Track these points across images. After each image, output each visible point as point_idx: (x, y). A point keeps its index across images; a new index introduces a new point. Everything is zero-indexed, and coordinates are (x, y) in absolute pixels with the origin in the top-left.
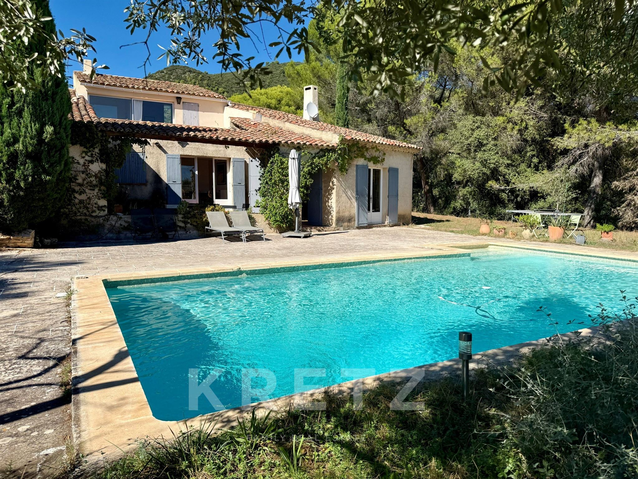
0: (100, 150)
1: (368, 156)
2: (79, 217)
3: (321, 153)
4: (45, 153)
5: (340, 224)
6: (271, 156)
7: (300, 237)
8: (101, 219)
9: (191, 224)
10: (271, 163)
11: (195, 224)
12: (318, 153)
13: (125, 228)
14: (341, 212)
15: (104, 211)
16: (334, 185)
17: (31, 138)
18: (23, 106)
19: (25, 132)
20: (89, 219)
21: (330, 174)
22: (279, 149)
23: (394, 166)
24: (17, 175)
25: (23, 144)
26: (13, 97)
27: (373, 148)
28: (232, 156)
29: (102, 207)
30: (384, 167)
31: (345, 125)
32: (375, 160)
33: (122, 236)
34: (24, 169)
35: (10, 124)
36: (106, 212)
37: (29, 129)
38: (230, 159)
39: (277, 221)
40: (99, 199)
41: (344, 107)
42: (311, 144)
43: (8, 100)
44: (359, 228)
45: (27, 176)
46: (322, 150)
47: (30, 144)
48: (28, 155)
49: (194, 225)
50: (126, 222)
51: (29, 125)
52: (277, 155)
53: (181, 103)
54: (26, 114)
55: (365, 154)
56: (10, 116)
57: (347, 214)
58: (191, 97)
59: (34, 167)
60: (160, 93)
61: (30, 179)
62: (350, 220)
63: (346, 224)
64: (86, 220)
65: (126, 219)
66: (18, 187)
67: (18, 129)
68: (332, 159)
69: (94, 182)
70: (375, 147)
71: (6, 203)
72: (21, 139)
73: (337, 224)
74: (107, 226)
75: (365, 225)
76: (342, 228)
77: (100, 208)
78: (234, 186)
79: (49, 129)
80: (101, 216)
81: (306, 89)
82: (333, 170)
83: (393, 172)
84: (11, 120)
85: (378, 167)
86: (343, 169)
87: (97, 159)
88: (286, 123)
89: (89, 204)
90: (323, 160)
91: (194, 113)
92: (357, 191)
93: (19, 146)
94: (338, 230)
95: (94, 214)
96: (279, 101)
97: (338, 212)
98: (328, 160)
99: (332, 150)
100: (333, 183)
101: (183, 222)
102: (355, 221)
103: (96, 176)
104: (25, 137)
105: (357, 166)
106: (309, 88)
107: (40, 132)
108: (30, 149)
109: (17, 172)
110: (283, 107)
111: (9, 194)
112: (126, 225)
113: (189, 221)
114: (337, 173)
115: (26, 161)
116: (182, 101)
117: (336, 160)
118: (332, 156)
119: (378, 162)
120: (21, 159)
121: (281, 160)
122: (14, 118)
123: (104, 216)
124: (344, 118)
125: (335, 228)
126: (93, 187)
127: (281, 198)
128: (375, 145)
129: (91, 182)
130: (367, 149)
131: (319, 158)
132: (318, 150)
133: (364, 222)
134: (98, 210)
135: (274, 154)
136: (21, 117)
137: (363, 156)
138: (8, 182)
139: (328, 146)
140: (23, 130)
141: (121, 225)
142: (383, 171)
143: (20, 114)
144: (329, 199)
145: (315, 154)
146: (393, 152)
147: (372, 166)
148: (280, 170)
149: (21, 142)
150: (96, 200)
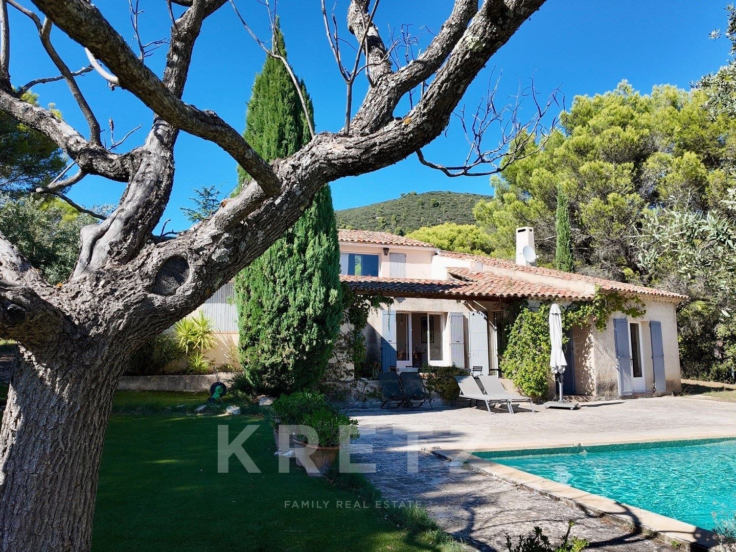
0: (350, 310)
1: (626, 309)
2: (328, 383)
3: (575, 306)
4: (329, 316)
5: (602, 393)
6: (519, 311)
7: (569, 409)
8: (349, 384)
9: (435, 391)
10: (521, 318)
11: (440, 390)
12: (570, 306)
13: (372, 395)
14: (601, 377)
15: (352, 375)
16: (591, 343)
17: (320, 302)
18: (314, 271)
19: (315, 297)
20: (338, 384)
21: (586, 330)
22: (527, 304)
23: (656, 319)
24: (305, 339)
25: (313, 308)
26: (305, 263)
27: (633, 299)
28: (449, 311)
29: (350, 371)
30: (644, 320)
31: (571, 270)
32: (634, 312)
33: (368, 403)
34: (310, 333)
35: (301, 289)
36: (353, 377)
37: (318, 293)
38: (446, 314)
39: (531, 388)
40: (348, 363)
41: (568, 249)
42: (564, 297)
43: (301, 266)
44: (624, 397)
45: (312, 340)
46: (574, 302)
47: (319, 308)
48: (316, 320)
49: (438, 392)
50: (372, 388)
51: (319, 289)
52: (526, 310)
53: (389, 254)
54: (316, 279)
55: (623, 305)
56: (302, 281)
57: (607, 380)
58: (400, 247)
59: (319, 331)
60: (368, 245)
61: (314, 344)
62: (612, 388)
63: (607, 392)
64: (335, 385)
65: (372, 385)
66: (303, 351)
67: (308, 293)
68: (589, 313)
69: (344, 344)
70: (635, 296)
71: (290, 368)
72: (311, 303)
73: (598, 393)
74: (354, 392)
75: (631, 394)
76: (603, 398)
77: (348, 373)
78: (452, 344)
79: (334, 293)
80: (349, 382)
81: (519, 231)
82: (590, 326)
83: (655, 326)
84: (302, 285)
85: (637, 321)
86: (600, 324)
87: (347, 319)
88: (517, 272)
89: (338, 368)
90: (578, 314)
91: (401, 264)
92: (617, 351)
93: (310, 311)
94: (599, 400)
95: (342, 379)
96: (451, 241)
97: (598, 378)
98: (584, 314)
99: (589, 302)
100: (589, 339)
101: (428, 388)
102: (617, 388)
103: (345, 338)
104: (315, 301)
105: (615, 320)
106: (524, 230)
107: (327, 295)
108: (319, 312)
109: (304, 336)
110: (456, 248)
111: (295, 359)
112: (372, 391)
113: (433, 387)
114: (594, 328)
115: (312, 325)
116: (390, 251)
117: (594, 313)
118: (588, 309)
119: (638, 314)
120: (309, 322)
121: (532, 315)
122: (305, 282)
123: (351, 381)
124: (570, 262)
125: (596, 398)
126: (342, 349)
127: (534, 360)
128: (635, 294)
129: (341, 344)
130: (626, 300)
131: (573, 312)
132: (570, 303)
133: (629, 390)
134: (347, 374)
135: (522, 309)
136: (311, 282)
137: (621, 309)
138: (295, 346)
139: (584, 297)
140: (313, 294)
141: (368, 391)
142: (642, 325)
143: (310, 278)
144: (586, 358)
145: (568, 307)
146: (653, 303)
147: (631, 320)
148: (531, 327)
149: (311, 306)
150: (345, 363)
